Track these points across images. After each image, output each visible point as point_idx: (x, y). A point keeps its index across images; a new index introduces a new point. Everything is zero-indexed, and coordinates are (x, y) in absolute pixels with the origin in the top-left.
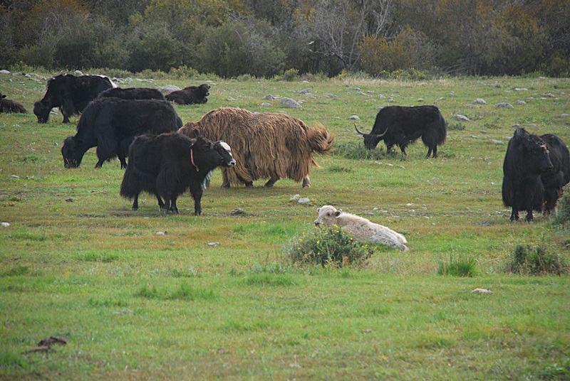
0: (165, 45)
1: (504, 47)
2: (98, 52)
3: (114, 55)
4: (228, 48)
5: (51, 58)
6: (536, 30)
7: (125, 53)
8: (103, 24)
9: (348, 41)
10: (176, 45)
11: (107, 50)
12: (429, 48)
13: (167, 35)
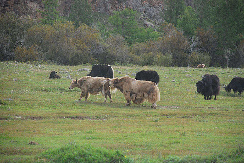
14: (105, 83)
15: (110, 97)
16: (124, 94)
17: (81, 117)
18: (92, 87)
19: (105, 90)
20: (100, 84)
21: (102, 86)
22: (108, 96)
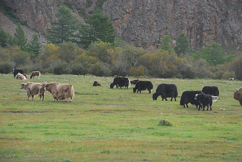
0: (81, 68)
1: (167, 71)
2: (64, 70)
3: (68, 71)
4: (97, 69)
5: (53, 72)
6: (175, 67)
7: (71, 70)
8: (65, 63)
9: (128, 68)
10: (84, 68)
11: (67, 69)
12: (147, 71)
13: (81, 66)
14: (41, 88)
15: (43, 98)
16: (53, 94)
17: (22, 112)
18: (32, 90)
19: (40, 93)
20: (37, 88)
21: (39, 89)
22: (42, 96)
